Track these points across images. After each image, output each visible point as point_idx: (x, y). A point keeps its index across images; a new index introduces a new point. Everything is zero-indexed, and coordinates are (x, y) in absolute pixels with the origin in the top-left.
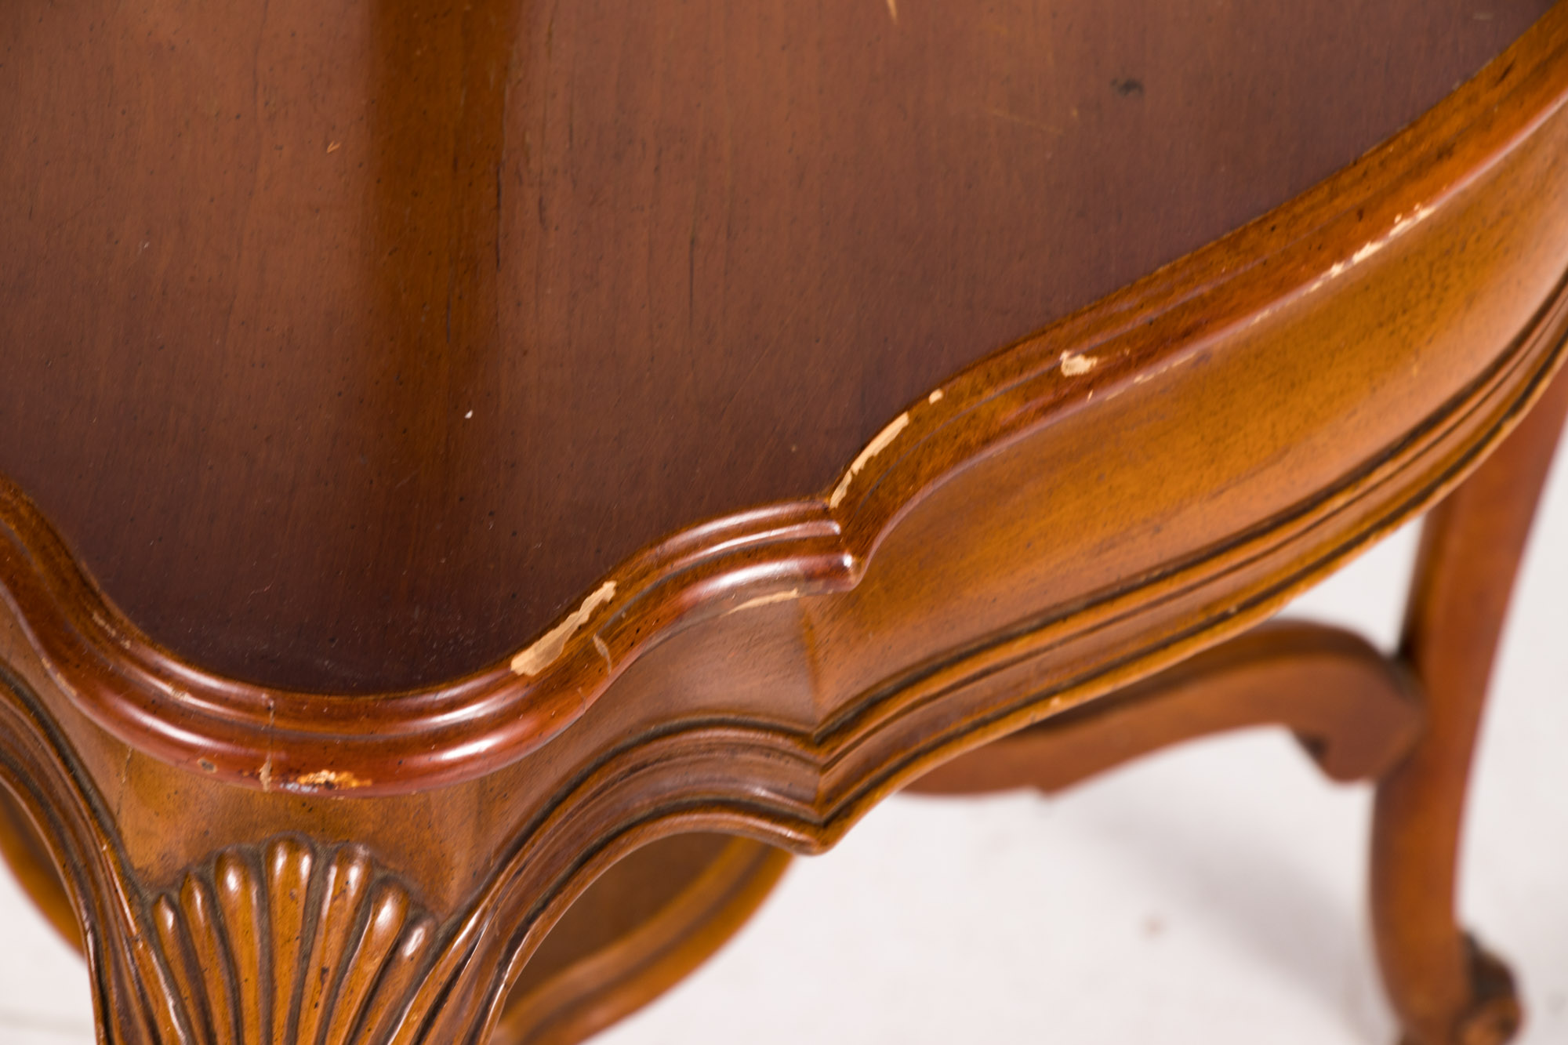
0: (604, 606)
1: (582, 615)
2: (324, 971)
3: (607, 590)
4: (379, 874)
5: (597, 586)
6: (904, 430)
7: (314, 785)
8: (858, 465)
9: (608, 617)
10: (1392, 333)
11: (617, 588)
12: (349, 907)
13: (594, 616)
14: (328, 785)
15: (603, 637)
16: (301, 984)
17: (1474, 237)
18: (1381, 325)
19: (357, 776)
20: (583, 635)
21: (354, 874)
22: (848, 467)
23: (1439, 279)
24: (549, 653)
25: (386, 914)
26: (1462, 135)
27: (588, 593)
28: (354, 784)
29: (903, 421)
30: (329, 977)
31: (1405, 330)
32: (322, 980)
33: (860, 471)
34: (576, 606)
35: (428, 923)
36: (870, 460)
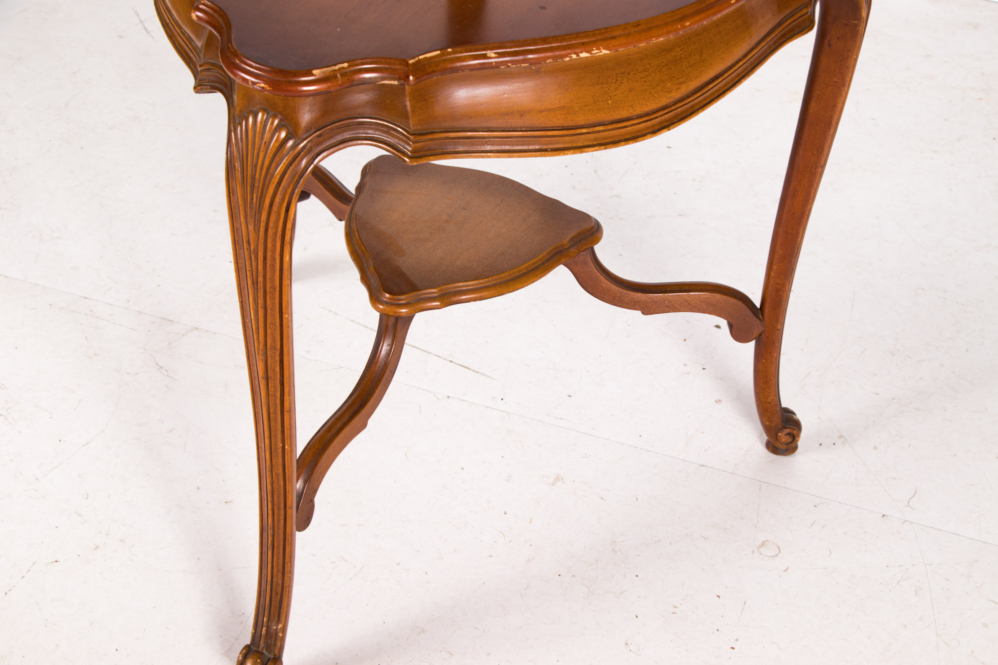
0: (343, 68)
1: (337, 68)
2: (265, 142)
3: (346, 65)
4: (283, 123)
5: (343, 63)
6: (438, 55)
7: (260, 87)
8: (421, 57)
9: (344, 71)
10: (602, 88)
11: (348, 66)
12: (273, 127)
13: (339, 69)
14: (263, 88)
15: (340, 74)
16: (260, 146)
17: (633, 72)
18: (598, 84)
19: (269, 87)
20: (335, 72)
21: (276, 122)
22: (418, 56)
23: (619, 79)
24: (323, 72)
25: (283, 135)
26: (620, 36)
27: (340, 64)
28: (268, 88)
29: (438, 52)
30: (267, 144)
31: (606, 89)
32: (265, 145)
33: (422, 59)
34: (335, 65)
35: (294, 140)
36: (425, 58)
